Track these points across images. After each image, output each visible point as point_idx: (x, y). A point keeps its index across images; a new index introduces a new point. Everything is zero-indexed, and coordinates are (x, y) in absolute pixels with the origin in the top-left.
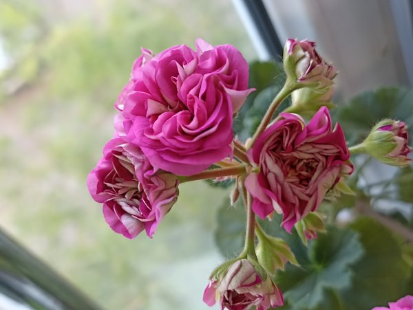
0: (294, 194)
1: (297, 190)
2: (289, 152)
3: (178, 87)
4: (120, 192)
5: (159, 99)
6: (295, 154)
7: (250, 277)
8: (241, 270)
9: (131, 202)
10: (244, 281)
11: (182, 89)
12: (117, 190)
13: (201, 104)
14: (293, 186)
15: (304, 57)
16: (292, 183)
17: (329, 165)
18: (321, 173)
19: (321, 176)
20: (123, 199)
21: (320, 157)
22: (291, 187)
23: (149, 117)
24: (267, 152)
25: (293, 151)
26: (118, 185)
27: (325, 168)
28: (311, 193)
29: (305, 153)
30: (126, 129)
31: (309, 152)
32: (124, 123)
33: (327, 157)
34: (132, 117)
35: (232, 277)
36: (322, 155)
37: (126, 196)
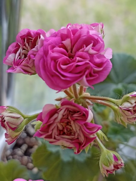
0: (53, 130)
1: (55, 131)
2: (72, 119)
3: (81, 50)
4: (24, 47)
5: (72, 44)
6: (72, 122)
7: (13, 124)
8: (15, 119)
9: (21, 54)
10: (10, 123)
11: (80, 52)
12: (25, 45)
13: (74, 66)
14: (56, 128)
15: (132, 104)
16: (58, 127)
17: (73, 141)
18: (68, 139)
19: (66, 140)
20: (21, 50)
21: (76, 135)
22: (55, 127)
23: (62, 43)
24: (67, 108)
25: (74, 121)
26: (27, 45)
27: (72, 140)
28: (57, 138)
29: (75, 127)
30: (52, 35)
31: (76, 128)
32: (55, 33)
33: (78, 138)
34: (59, 35)
35: (10, 117)
36: (78, 136)
37: (24, 51)
